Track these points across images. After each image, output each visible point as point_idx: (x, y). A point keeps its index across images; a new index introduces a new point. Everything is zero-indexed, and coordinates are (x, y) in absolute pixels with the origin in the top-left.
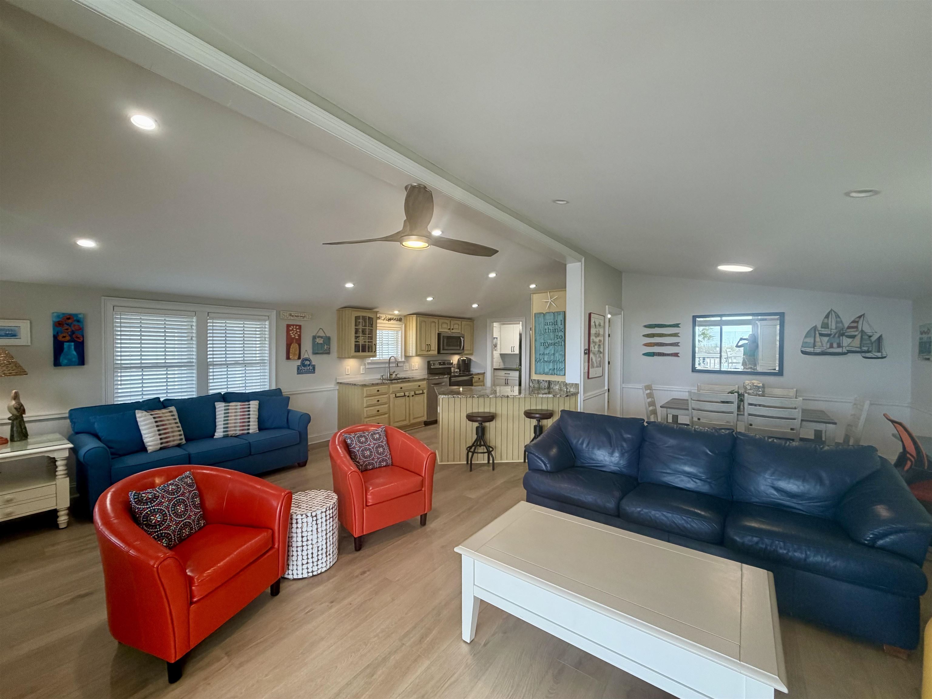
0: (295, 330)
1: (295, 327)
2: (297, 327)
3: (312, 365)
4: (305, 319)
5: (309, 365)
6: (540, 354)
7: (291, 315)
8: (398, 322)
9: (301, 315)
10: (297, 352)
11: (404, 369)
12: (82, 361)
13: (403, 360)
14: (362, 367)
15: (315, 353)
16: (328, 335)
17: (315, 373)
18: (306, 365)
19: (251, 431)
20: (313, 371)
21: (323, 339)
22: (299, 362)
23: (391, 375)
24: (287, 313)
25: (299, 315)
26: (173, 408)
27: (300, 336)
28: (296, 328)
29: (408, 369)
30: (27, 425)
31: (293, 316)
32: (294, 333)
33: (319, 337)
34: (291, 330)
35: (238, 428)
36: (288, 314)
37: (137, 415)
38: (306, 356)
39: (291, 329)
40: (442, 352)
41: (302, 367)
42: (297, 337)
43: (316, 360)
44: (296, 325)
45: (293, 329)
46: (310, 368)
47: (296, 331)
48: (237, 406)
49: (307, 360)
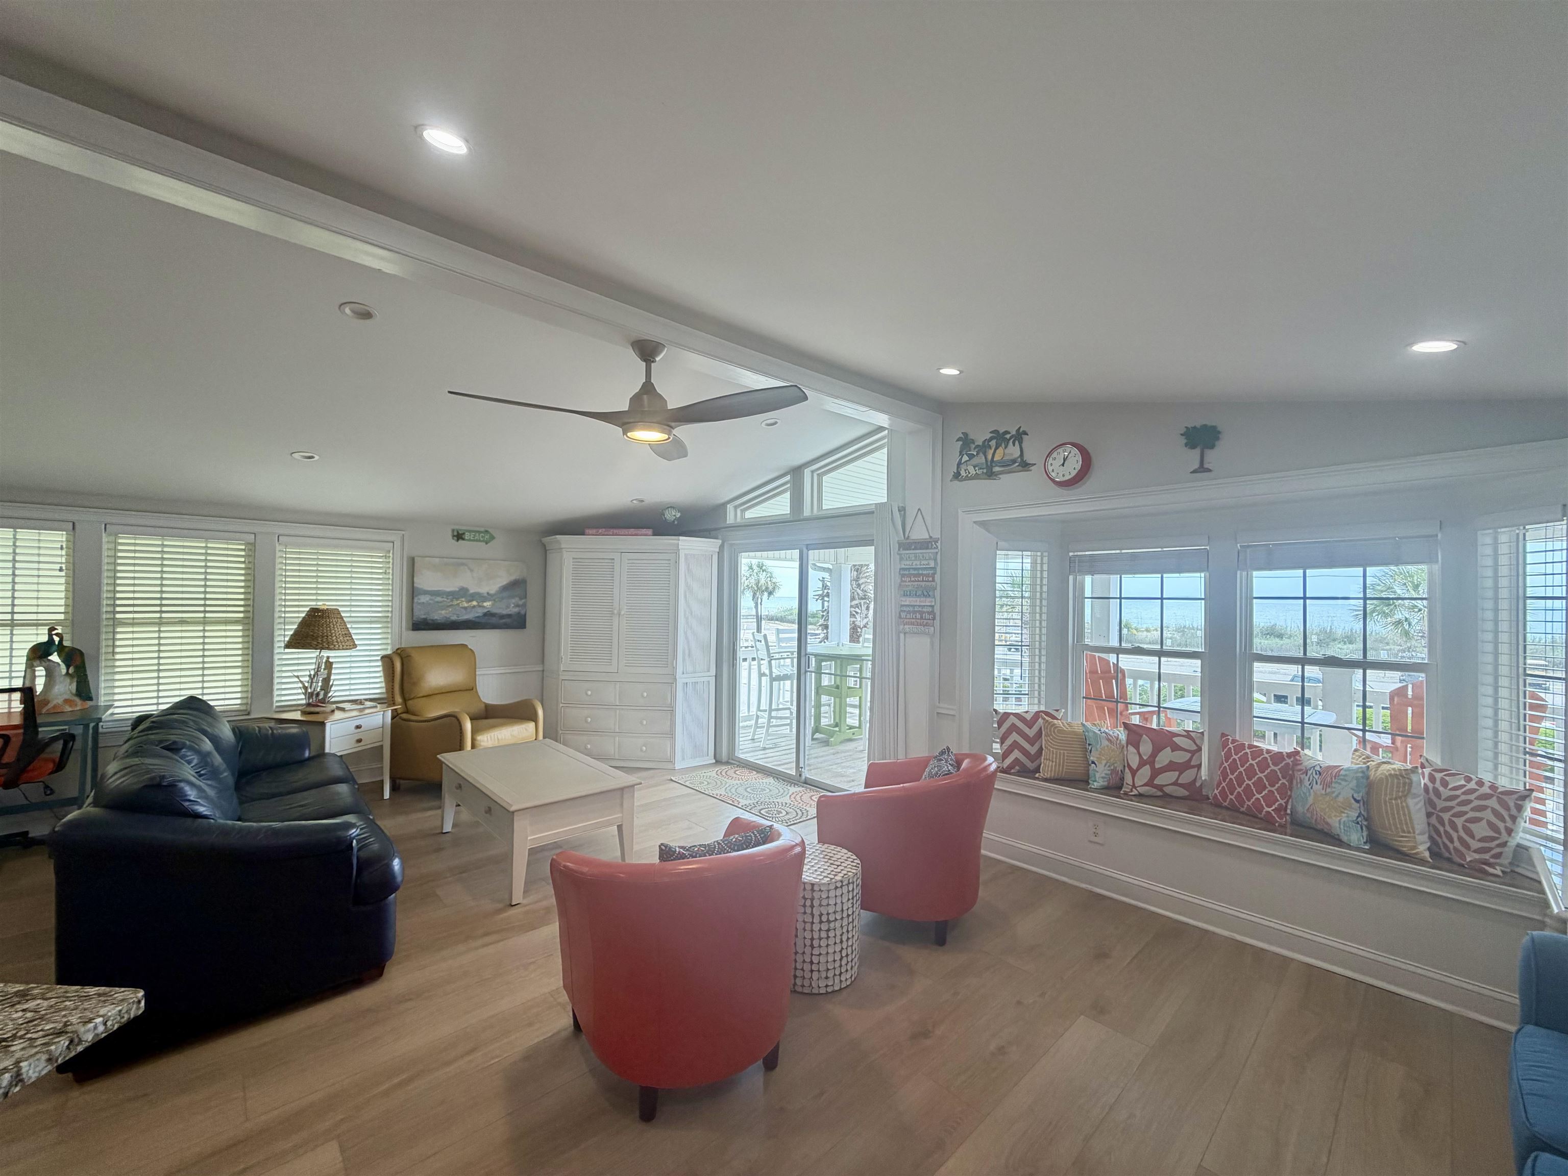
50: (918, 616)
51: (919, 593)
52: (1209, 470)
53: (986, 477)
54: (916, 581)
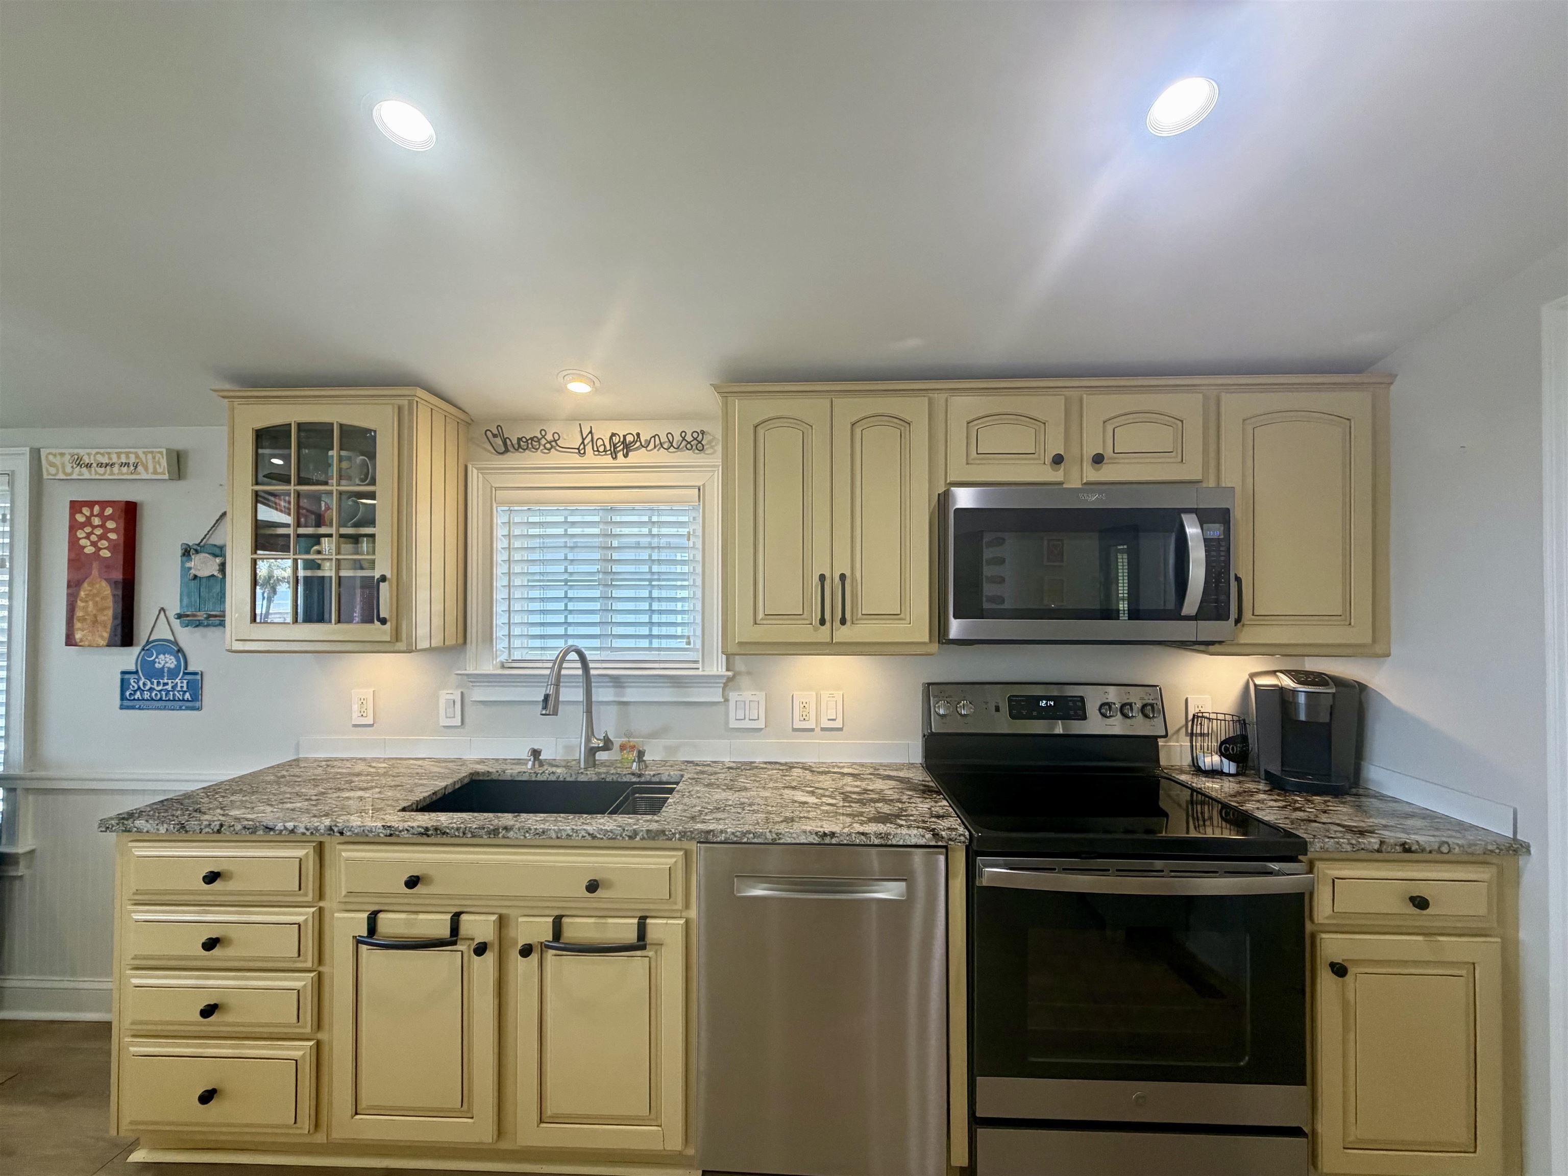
0: (96, 521)
1: (97, 509)
2: (109, 511)
3: (186, 674)
5: (173, 673)
7: (79, 462)
8: (687, 457)
9: (125, 459)
10: (115, 615)
11: (733, 724)
13: (721, 667)
14: (441, 696)
15: (192, 621)
17: (198, 708)
18: (160, 670)
20: (187, 696)
21: (219, 560)
22: (129, 659)
23: (592, 752)
24: (62, 455)
27: (128, 550)
28: (101, 515)
29: (761, 724)
31: (88, 466)
32: (94, 538)
33: (206, 550)
34: (82, 526)
36: (67, 457)
38: (162, 634)
39: (80, 518)
40: (956, 627)
41: (143, 679)
42: (106, 554)
43: (196, 650)
44: (104, 504)
45: (88, 519)
46: (176, 687)
47: (102, 526)
49: (162, 648)
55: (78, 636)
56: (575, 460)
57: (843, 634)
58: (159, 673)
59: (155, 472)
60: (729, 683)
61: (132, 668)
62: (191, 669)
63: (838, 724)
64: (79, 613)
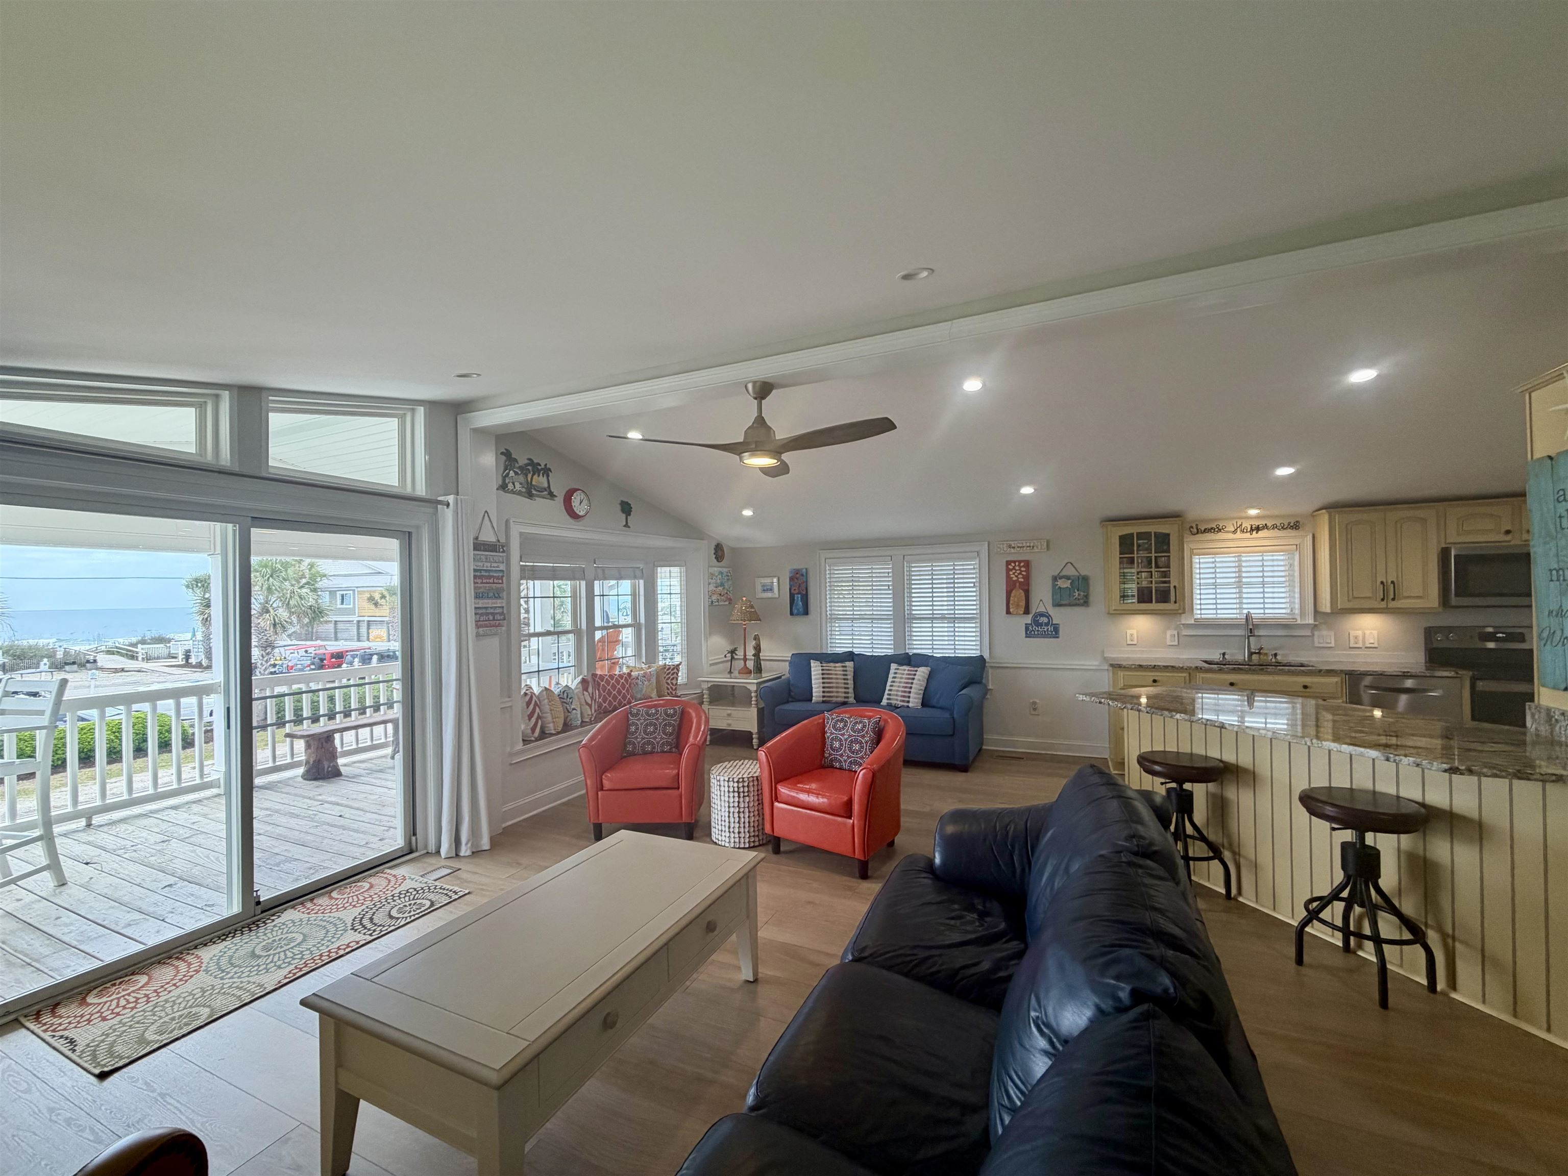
0: (1017, 568)
1: (1017, 564)
2: (1022, 564)
3: (1052, 624)
4: (1036, 550)
5: (1047, 624)
6: (1551, 612)
7: (1010, 546)
8: (1291, 532)
9: (1028, 545)
10: (1023, 603)
11: (1317, 644)
12: (806, 612)
13: (1311, 621)
14: (1169, 633)
15: (1057, 604)
16: (1083, 573)
17: (1058, 637)
18: (1042, 623)
19: (910, 705)
20: (1054, 633)
21: (1070, 581)
22: (1028, 619)
23: (1255, 654)
24: (1004, 544)
25: (1024, 545)
26: (850, 665)
27: (1027, 578)
28: (1019, 565)
29: (1333, 645)
30: (762, 662)
31: (1014, 548)
32: (1016, 574)
33: (1063, 577)
34: (1011, 570)
35: (900, 698)
36: (1007, 545)
37: (812, 665)
38: (1042, 609)
39: (1010, 567)
40: (1454, 600)
41: (1035, 627)
43: (1058, 616)
44: (1020, 562)
45: (1014, 567)
46: (1048, 629)
47: (1020, 570)
48: (905, 670)
49: (1042, 615)
50: (491, 618)
51: (491, 594)
52: (629, 527)
53: (527, 495)
54: (487, 583)
55: (1011, 610)
56: (1231, 536)
57: (1393, 604)
58: (1041, 625)
59: (1041, 549)
60: (1315, 627)
61: (1030, 622)
62: (1054, 622)
63: (1376, 645)
64: (1011, 602)
